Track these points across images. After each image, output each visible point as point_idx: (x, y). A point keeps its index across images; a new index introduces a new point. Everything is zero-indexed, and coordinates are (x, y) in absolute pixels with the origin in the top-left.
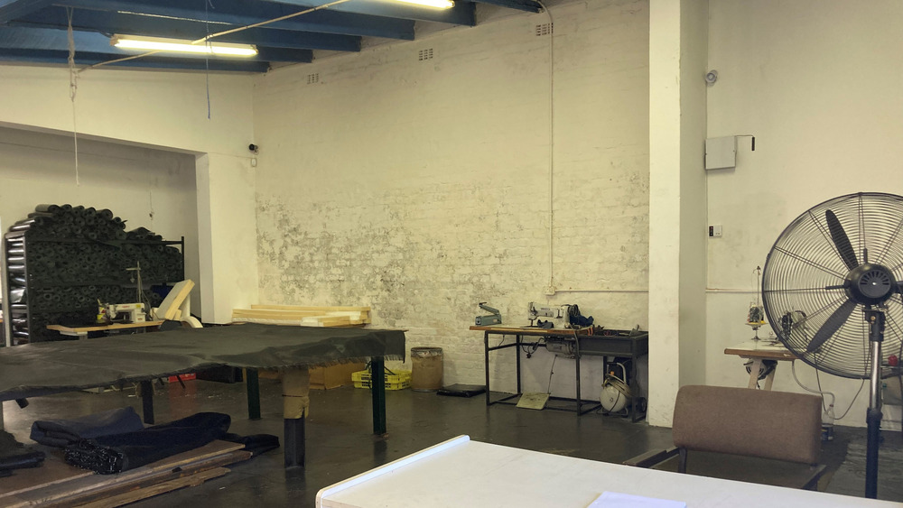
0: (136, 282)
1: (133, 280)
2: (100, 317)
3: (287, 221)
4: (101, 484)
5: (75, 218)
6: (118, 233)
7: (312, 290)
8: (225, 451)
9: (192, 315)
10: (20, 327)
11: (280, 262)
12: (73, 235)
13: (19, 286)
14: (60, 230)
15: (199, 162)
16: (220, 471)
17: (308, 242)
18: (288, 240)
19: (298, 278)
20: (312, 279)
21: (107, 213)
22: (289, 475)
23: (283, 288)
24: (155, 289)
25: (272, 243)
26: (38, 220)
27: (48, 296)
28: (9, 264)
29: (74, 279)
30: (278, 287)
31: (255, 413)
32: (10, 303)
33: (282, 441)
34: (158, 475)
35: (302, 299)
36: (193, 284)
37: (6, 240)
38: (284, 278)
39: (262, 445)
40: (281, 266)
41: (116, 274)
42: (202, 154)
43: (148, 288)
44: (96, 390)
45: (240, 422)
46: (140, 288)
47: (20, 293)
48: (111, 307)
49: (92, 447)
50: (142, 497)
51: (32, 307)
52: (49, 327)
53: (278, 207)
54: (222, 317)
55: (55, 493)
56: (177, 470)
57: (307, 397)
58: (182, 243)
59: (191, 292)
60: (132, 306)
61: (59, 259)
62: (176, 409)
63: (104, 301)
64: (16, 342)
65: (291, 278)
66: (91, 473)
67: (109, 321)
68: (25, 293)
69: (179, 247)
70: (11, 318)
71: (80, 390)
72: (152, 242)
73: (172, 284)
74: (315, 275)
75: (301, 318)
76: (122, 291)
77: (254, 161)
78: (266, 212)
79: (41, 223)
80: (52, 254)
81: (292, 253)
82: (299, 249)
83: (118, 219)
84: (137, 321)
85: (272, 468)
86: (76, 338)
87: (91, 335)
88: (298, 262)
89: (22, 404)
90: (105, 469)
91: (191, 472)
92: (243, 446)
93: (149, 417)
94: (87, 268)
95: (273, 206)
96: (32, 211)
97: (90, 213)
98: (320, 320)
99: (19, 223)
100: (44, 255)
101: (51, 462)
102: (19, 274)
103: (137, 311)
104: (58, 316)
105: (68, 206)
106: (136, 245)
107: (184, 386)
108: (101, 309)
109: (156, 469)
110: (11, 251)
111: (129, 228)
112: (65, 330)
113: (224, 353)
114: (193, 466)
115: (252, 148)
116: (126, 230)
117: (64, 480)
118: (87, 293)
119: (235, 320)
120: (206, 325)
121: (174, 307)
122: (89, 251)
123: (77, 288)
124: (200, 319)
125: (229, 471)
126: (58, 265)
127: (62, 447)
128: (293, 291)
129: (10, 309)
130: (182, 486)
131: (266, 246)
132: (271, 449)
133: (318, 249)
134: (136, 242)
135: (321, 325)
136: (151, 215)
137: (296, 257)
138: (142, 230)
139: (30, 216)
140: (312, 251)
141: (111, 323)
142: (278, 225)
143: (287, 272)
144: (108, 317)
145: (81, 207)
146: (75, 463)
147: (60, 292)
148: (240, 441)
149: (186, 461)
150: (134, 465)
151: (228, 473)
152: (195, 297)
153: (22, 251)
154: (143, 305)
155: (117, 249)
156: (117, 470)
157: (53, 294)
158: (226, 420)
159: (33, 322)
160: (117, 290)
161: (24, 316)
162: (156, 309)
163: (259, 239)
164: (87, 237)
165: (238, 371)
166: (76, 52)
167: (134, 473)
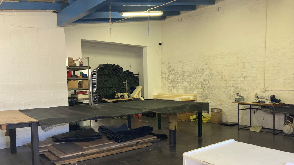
0: (126, 86)
1: (125, 86)
2: (116, 96)
3: (170, 67)
4: (117, 145)
5: (110, 67)
6: (121, 72)
7: (178, 89)
8: (151, 138)
9: (141, 96)
10: (95, 99)
11: (168, 80)
12: (109, 72)
13: (95, 87)
14: (106, 71)
15: (144, 49)
16: (150, 144)
17: (177, 74)
18: (171, 73)
19: (173, 85)
20: (178, 85)
21: (118, 66)
22: (171, 147)
23: (168, 88)
24: (131, 88)
25: (165, 74)
26: (100, 68)
27: (102, 90)
28: (93, 81)
29: (109, 85)
30: (167, 88)
31: (160, 127)
32: (93, 92)
33: (168, 137)
34: (132, 144)
35: (174, 92)
36: (142, 87)
37: (92, 74)
38: (169, 85)
39: (163, 137)
40: (168, 81)
41: (120, 84)
42: (145, 47)
43: (129, 88)
44: (115, 118)
45: (155, 130)
46: (127, 88)
47: (95, 89)
48: (119, 94)
49: (115, 134)
50: (128, 150)
51: (98, 93)
52: (103, 99)
53: (168, 63)
54: (150, 97)
55: (105, 147)
56: (138, 143)
57: (176, 123)
58: (139, 74)
59: (141, 90)
60: (125, 93)
61: (106, 80)
62: (137, 124)
63: (117, 92)
64: (94, 103)
65: (171, 85)
66: (114, 142)
67: (118, 98)
68: (96, 89)
69: (138, 76)
70: (93, 96)
71: (111, 117)
72: (130, 74)
73: (136, 87)
74: (179, 84)
75: (174, 98)
76: (122, 89)
77: (161, 48)
78: (164, 64)
79: (101, 69)
80: (104, 78)
81: (172, 77)
82: (174, 76)
83: (121, 68)
84: (126, 98)
85: (165, 145)
86: (109, 102)
87: (114, 102)
88: (173, 80)
89: (96, 121)
90: (118, 141)
91: (142, 144)
92: (157, 137)
93: (130, 127)
94: (113, 82)
95: (166, 62)
96: (99, 66)
97: (114, 66)
98: (180, 99)
99: (95, 69)
100: (102, 78)
101: (104, 138)
102: (95, 84)
103: (126, 94)
104: (105, 96)
105: (108, 64)
106: (126, 75)
107: (139, 118)
108: (116, 94)
109: (132, 142)
110: (93, 77)
111: (124, 70)
112: (107, 100)
113: (152, 108)
114: (142, 142)
115: (160, 44)
116: (123, 71)
117: (107, 143)
118: (112, 89)
119: (154, 98)
120: (145, 100)
121: (136, 94)
122: (113, 77)
123: (110, 88)
124: (143, 98)
125: (153, 144)
126: (105, 82)
127: (107, 134)
128: (172, 89)
129: (93, 94)
130: (139, 148)
131: (164, 75)
132: (164, 139)
133: (180, 76)
134: (126, 74)
135: (180, 100)
136: (130, 66)
137: (173, 78)
138: (128, 71)
139: (98, 67)
140: (178, 76)
141: (119, 98)
142: (167, 68)
143: (170, 83)
144: (118, 97)
145: (111, 64)
146: (110, 139)
147: (105, 89)
148: (156, 135)
149: (140, 140)
150: (126, 141)
151: (152, 145)
152: (142, 91)
153: (96, 77)
154: (128, 93)
155: (121, 76)
156: (121, 142)
157: (104, 90)
158: (152, 129)
159: (98, 98)
160: (121, 89)
161: (96, 96)
162: (131, 95)
163: (161, 73)
164: (113, 73)
165: (155, 113)
166: (111, 18)
167: (126, 143)
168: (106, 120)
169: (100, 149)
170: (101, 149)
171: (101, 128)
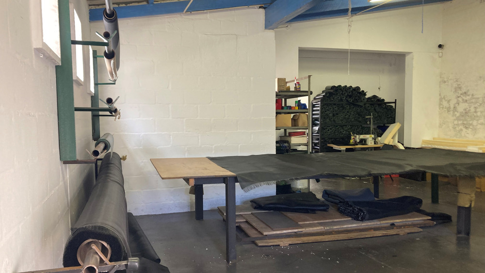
0: (370, 124)
1: (368, 123)
2: (352, 141)
3: (460, 88)
4: (355, 225)
5: (343, 91)
6: (362, 98)
7: (475, 130)
8: (419, 219)
9: (398, 142)
10: (316, 144)
11: (454, 112)
12: (341, 100)
13: (316, 125)
14: (336, 98)
15: (407, 58)
16: (416, 229)
17: (474, 100)
18: (460, 99)
19: (465, 122)
20: (475, 123)
21: (358, 88)
22: (459, 240)
23: (454, 128)
24: (379, 127)
25: (449, 101)
26: (326, 94)
27: (328, 130)
28: (313, 115)
29: (340, 122)
30: (451, 128)
31: (435, 199)
32: (312, 133)
33: (454, 219)
34: (382, 225)
35: (467, 135)
36: (400, 125)
37: (312, 103)
38: (456, 122)
39: (443, 219)
40: (454, 115)
41: (360, 119)
42: (409, 53)
43: (376, 127)
44: (348, 178)
45: (427, 204)
46: (372, 127)
47: (316, 128)
48: (357, 136)
49: (351, 206)
50: (375, 235)
51: (322, 135)
52: (329, 145)
53: (455, 80)
54: (415, 144)
56: (393, 224)
57: (473, 195)
58: (395, 103)
59: (399, 130)
60: (367, 136)
61: (335, 113)
62: (391, 192)
63: (354, 133)
64: (314, 152)
65: (460, 122)
67: (356, 143)
68: (319, 128)
69: (393, 105)
70: (312, 140)
71: (343, 177)
72: (379, 103)
73: (388, 125)
74: (478, 120)
75: (466, 147)
76: (363, 128)
77: (441, 54)
78: (446, 83)
79: (328, 95)
80: (332, 110)
81: (462, 107)
82: (467, 105)
83: (363, 91)
84: (370, 144)
85: (448, 233)
86: (340, 151)
87: (347, 150)
88: (466, 113)
89: (318, 181)
90: (357, 218)
91: (400, 227)
92: (430, 218)
93: (376, 194)
94: (347, 116)
95: (451, 79)
96: (324, 89)
97: (350, 88)
98: (480, 149)
99: (318, 96)
100: (328, 110)
101: (332, 210)
102: (317, 119)
103: (370, 138)
104: (333, 140)
105: (340, 86)
106: (371, 104)
107: (393, 181)
108: (352, 137)
109: (382, 222)
110: (314, 109)
111: (368, 95)
112: (335, 147)
113: (421, 165)
114: (401, 224)
115: (440, 46)
116: (367, 97)
117: (338, 220)
118: (346, 129)
119: (423, 146)
120: (406, 148)
121: (389, 137)
122: (348, 108)
123: (342, 126)
124: (403, 145)
125: (422, 230)
126: (334, 115)
127: (335, 203)
128: (461, 130)
129: (312, 136)
130: (395, 233)
131: (445, 104)
132: (445, 222)
133: (481, 104)
134: (371, 103)
135: (481, 151)
136: (379, 89)
137: (465, 109)
138: (375, 97)
139: (323, 92)
140: (476, 106)
141: (357, 145)
142: (453, 90)
143: (458, 119)
144: (356, 142)
145: (346, 86)
146: (343, 213)
147: (334, 128)
148: (428, 214)
149: (398, 221)
150: (371, 218)
151: (421, 232)
152: (401, 132)
153: (319, 108)
154: (373, 136)
155: (361, 106)
156: (363, 220)
157: (331, 129)
158: (420, 202)
159: (321, 142)
160: (361, 128)
161: (318, 139)
162: (379, 138)
163: (441, 100)
164: (347, 101)
165: (424, 173)
166: (352, 9)
167: (371, 222)
168: (334, 180)
169: (326, 228)
170: (328, 228)
171: (326, 193)
